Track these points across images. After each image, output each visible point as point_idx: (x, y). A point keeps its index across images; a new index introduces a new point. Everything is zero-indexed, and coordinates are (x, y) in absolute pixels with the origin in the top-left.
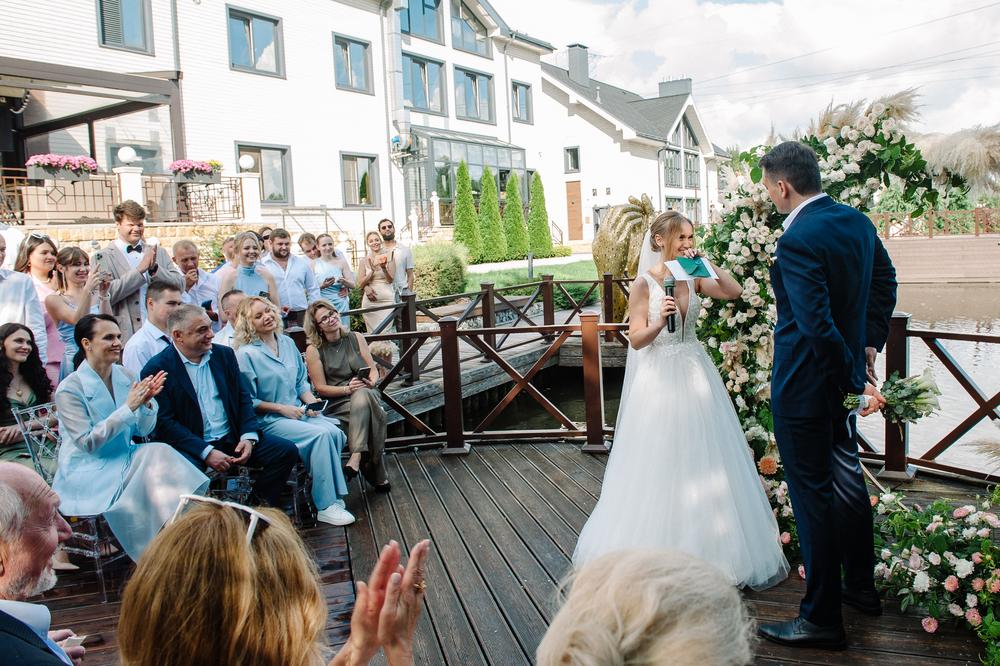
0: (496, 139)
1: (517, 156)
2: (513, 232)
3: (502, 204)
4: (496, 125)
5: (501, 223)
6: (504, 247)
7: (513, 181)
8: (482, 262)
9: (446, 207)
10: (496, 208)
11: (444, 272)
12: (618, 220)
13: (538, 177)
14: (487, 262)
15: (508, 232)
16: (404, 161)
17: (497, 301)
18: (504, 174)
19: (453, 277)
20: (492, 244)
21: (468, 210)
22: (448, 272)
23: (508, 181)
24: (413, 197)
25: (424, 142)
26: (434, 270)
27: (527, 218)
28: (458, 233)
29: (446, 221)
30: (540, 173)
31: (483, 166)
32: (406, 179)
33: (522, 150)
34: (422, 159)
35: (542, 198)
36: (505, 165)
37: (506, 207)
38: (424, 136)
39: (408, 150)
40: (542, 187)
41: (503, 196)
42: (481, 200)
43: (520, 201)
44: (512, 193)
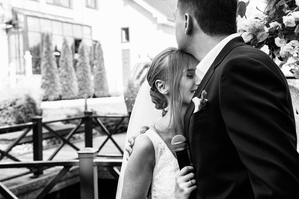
0: (72, 19)
1: (86, 30)
2: (83, 81)
3: (75, 62)
4: (72, 9)
5: (74, 74)
6: (76, 90)
7: (83, 47)
8: (61, 99)
9: (37, 63)
10: (71, 64)
11: (19, 107)
12: (141, 73)
13: (100, 45)
14: (64, 99)
15: (79, 80)
16: (7, 30)
17: (45, 131)
18: (77, 42)
19: (27, 111)
20: (67, 89)
21: (51, 65)
22: (22, 107)
23: (80, 47)
24: (13, 54)
25: (21, 18)
26: (11, 105)
27: (92, 71)
28: (44, 80)
29: (37, 72)
30: (101, 43)
31: (63, 35)
32: (9, 43)
33: (90, 27)
34: (20, 30)
35: (102, 59)
36: (79, 37)
37: (78, 64)
38: (21, 14)
39: (10, 23)
40: (102, 52)
41: (77, 56)
42: (61, 59)
43: (87, 60)
44: (82, 54)
